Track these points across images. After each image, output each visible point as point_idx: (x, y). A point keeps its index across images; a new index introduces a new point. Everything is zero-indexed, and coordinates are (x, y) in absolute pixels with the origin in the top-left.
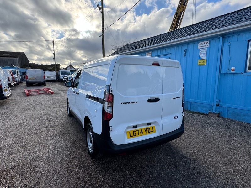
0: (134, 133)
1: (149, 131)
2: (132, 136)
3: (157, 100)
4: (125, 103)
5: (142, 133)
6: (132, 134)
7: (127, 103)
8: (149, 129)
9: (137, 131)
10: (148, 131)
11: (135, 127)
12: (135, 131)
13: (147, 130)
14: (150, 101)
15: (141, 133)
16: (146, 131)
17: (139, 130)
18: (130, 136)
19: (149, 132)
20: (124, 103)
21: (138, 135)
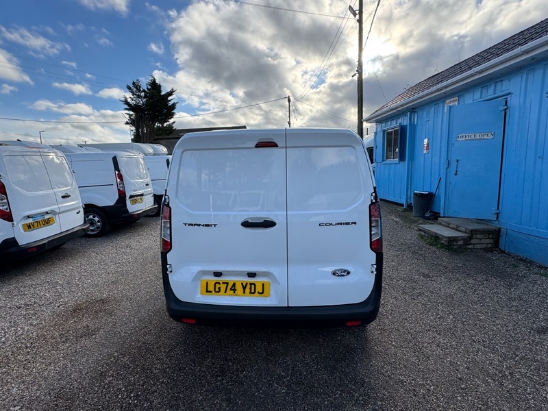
0: (218, 286)
1: (253, 291)
2: (211, 292)
3: (268, 224)
4: (192, 225)
5: (234, 289)
6: (211, 288)
7: (195, 225)
8: (253, 286)
9: (223, 283)
10: (250, 289)
11: (218, 274)
12: (219, 283)
13: (248, 286)
14: (246, 224)
15: (231, 289)
16: (244, 288)
17: (227, 284)
18: (207, 291)
19: (251, 293)
20: (189, 225)
21: (225, 292)
